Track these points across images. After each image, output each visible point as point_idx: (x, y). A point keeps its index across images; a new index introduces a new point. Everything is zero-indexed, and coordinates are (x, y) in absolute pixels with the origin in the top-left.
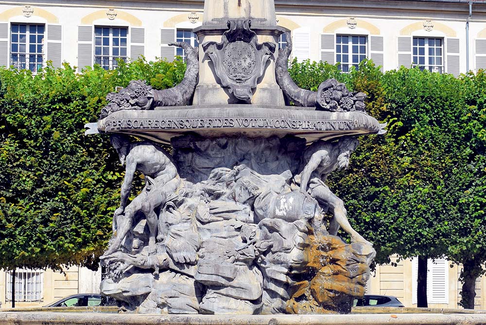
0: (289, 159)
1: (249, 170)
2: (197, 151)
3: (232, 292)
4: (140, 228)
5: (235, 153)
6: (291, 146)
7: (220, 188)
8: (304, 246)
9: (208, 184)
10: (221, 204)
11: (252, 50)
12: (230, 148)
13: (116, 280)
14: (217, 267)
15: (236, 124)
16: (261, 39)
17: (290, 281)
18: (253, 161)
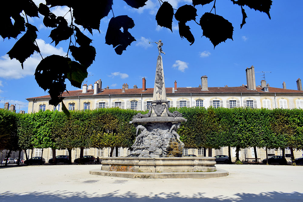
0: (168, 127)
1: (160, 129)
2: (151, 126)
3: (156, 153)
4: (139, 141)
5: (157, 126)
6: (169, 124)
7: (155, 133)
8: (170, 144)
9: (152, 132)
10: (154, 136)
11: (161, 106)
12: (156, 125)
13: (135, 151)
14: (152, 148)
15: (156, 120)
16: (163, 104)
17: (167, 151)
18: (161, 127)
